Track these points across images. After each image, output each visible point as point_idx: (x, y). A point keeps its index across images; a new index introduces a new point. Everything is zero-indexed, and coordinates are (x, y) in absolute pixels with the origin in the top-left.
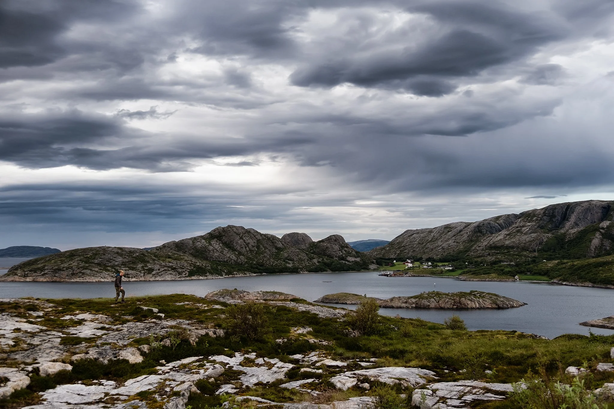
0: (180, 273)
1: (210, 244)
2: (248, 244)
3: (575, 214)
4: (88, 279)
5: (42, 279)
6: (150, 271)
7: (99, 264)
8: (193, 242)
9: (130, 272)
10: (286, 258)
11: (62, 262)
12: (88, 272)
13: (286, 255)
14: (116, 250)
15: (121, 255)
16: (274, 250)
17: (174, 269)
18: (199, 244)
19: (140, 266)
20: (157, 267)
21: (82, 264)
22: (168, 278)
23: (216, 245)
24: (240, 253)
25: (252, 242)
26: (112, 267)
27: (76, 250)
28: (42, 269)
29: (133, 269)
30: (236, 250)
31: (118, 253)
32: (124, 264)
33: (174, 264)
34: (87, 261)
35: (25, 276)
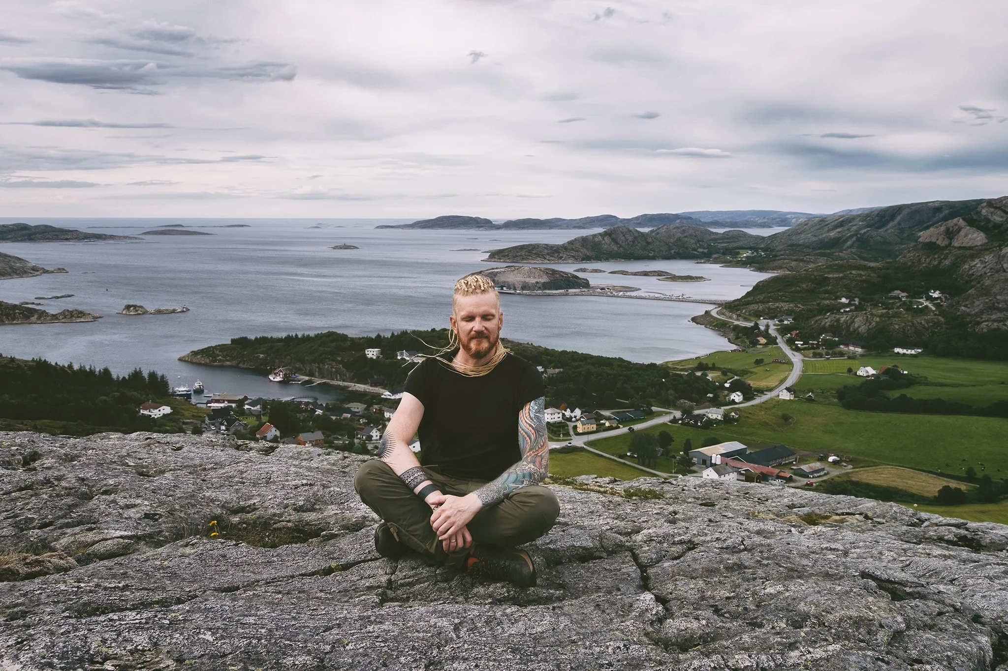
0: (576, 259)
1: (604, 239)
2: (627, 240)
3: (901, 215)
4: (530, 261)
5: (508, 261)
6: (561, 258)
7: (535, 254)
8: (593, 238)
9: (551, 258)
10: (651, 250)
11: (517, 252)
12: (530, 258)
13: (651, 247)
14: (544, 246)
15: (547, 249)
16: (645, 244)
17: (574, 257)
18: (596, 239)
19: (556, 255)
20: (565, 256)
21: (527, 254)
22: (570, 262)
23: (607, 240)
24: (621, 246)
25: (630, 238)
26: (542, 255)
27: (524, 245)
28: (508, 256)
29: (552, 256)
30: (618, 244)
31: (545, 248)
32: (548, 254)
33: (573, 254)
34: (530, 252)
35: (500, 259)
